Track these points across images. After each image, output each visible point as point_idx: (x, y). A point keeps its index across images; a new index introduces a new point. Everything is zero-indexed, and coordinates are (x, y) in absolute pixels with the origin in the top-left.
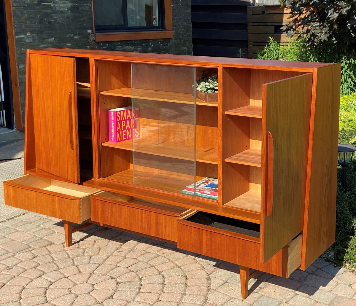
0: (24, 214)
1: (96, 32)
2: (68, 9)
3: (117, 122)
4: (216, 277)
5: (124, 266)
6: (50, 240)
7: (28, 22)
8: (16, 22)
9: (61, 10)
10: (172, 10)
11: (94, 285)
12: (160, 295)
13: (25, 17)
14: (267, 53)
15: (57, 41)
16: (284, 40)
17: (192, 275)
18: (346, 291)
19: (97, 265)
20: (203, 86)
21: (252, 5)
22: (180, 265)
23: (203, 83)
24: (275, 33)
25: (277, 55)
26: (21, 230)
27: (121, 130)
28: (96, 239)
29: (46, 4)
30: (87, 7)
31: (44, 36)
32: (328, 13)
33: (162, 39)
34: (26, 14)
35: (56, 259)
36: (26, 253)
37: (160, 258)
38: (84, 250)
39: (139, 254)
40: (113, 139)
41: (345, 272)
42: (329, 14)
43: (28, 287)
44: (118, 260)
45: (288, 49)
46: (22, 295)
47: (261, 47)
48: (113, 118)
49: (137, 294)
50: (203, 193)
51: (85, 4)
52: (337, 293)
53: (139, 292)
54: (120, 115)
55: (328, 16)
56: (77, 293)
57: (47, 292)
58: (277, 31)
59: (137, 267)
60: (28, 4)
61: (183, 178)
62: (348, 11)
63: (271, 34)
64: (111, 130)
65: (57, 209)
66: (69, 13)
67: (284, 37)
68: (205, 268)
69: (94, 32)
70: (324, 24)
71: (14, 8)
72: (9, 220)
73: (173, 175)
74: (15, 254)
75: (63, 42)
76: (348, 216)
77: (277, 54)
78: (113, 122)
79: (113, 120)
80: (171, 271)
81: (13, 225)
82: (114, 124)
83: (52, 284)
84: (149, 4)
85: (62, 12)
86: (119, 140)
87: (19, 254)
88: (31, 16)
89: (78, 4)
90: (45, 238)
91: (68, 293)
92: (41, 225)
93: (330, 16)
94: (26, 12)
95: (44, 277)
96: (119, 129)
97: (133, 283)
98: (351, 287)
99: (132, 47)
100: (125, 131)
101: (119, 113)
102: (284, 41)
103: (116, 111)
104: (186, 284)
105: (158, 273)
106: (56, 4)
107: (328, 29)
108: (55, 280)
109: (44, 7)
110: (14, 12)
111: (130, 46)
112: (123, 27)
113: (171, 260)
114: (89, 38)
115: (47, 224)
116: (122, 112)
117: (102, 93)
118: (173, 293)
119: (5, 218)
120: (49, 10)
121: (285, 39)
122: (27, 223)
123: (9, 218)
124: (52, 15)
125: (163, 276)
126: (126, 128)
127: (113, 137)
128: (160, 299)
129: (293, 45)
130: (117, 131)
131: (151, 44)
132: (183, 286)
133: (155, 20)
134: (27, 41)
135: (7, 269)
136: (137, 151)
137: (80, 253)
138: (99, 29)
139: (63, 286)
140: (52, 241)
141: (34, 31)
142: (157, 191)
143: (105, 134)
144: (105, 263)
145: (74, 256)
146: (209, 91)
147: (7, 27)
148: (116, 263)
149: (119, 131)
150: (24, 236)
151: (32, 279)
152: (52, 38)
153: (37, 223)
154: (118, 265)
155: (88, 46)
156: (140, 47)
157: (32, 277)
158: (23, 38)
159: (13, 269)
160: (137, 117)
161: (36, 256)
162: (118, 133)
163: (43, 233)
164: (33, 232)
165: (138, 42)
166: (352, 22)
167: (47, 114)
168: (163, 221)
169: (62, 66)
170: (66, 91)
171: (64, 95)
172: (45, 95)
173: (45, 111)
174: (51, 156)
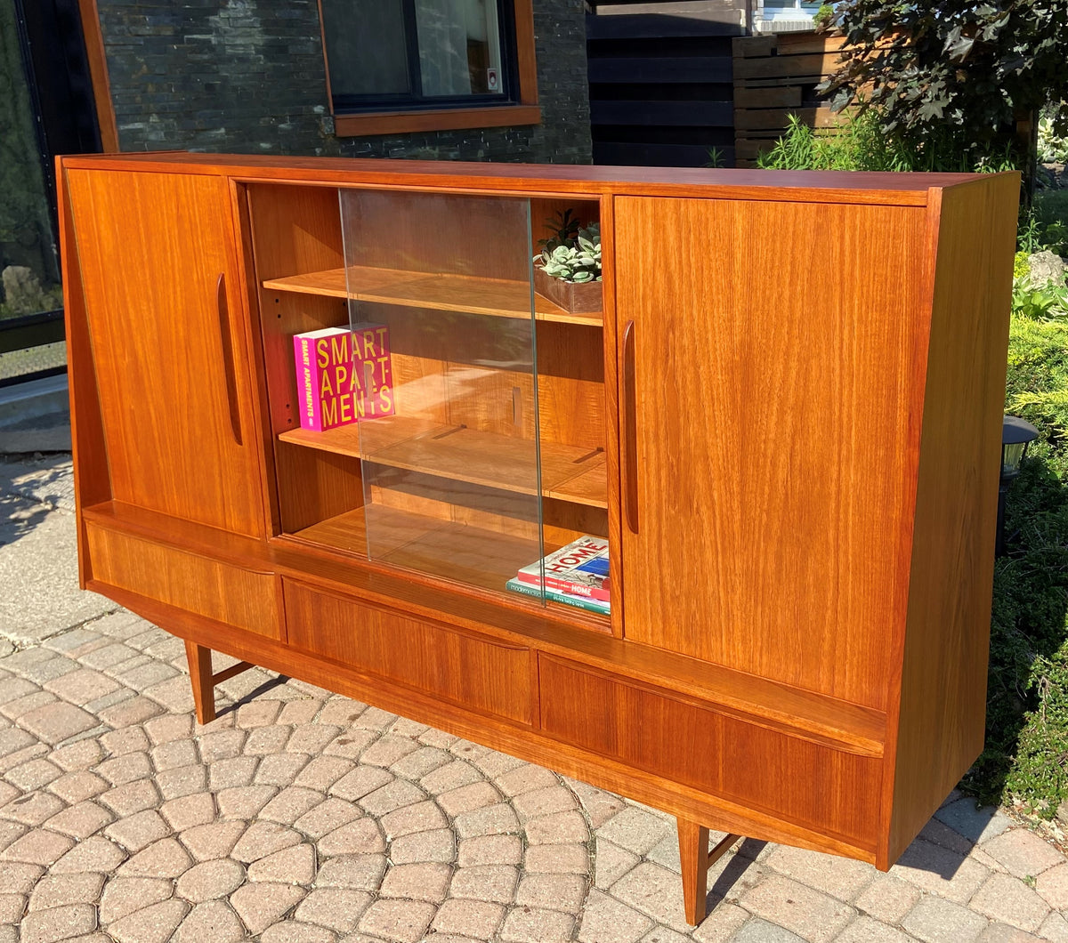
0: (111, 613)
1: (335, 113)
2: (258, 52)
3: (320, 371)
4: (613, 840)
5: (347, 796)
6: (159, 700)
7: (151, 88)
8: (117, 86)
9: (239, 54)
10: (537, 50)
11: (249, 864)
12: (437, 907)
13: (140, 74)
14: (781, 156)
15: (232, 137)
16: (826, 121)
17: (543, 831)
18: (1017, 906)
19: (272, 791)
20: (558, 261)
21: (743, 32)
22: (509, 793)
23: (560, 252)
24: (802, 103)
25: (807, 163)
26: (90, 665)
27: (335, 394)
28: (287, 697)
29: (195, 36)
30: (308, 44)
31: (197, 123)
32: (945, 40)
33: (511, 127)
34: (145, 66)
35: (159, 768)
36: (82, 746)
37: (457, 765)
38: (247, 734)
39: (398, 753)
40: (311, 422)
41: (1011, 828)
42: (948, 44)
43: (57, 871)
44: (335, 773)
45: (835, 143)
46: (32, 900)
47: (768, 142)
48: (306, 360)
49: (369, 905)
50: (568, 591)
51: (304, 38)
52: (989, 911)
53: (375, 897)
54: (329, 351)
55: (946, 49)
56: (190, 898)
57: (106, 892)
58: (809, 100)
59: (383, 801)
60: (148, 37)
61: (519, 534)
62: (1000, 32)
63: (792, 109)
64: (305, 394)
66: (262, 63)
67: (826, 115)
68: (584, 805)
69: (332, 112)
70: (933, 72)
71: (108, 48)
72: (67, 630)
73: (493, 523)
74: (51, 747)
75: (251, 140)
76: (1017, 651)
77: (808, 160)
78: (307, 370)
79: (308, 364)
80: (482, 816)
81: (72, 649)
82: (311, 378)
83: (128, 859)
84: (477, 34)
85: (243, 59)
86: (330, 424)
87: (63, 746)
88: (157, 71)
89: (285, 37)
90: (149, 695)
91: (164, 895)
92: (148, 651)
93: (951, 48)
94: (142, 60)
95: (110, 832)
96: (327, 393)
97: (361, 862)
98: (1034, 889)
99: (434, 149)
100: (347, 396)
101: (326, 345)
102: (825, 124)
103: (314, 338)
104: (519, 867)
105: (441, 824)
106: (224, 37)
107: (943, 84)
108: (140, 846)
109: (189, 46)
110: (110, 61)
111: (428, 148)
112: (411, 98)
113: (487, 773)
114: (318, 127)
115: (163, 646)
116: (334, 340)
117: (267, 285)
118: (475, 901)
119: (58, 626)
120: (206, 53)
121: (830, 120)
122: (113, 641)
123: (69, 626)
124: (215, 67)
125: (455, 833)
126: (351, 389)
127: (311, 414)
128: (434, 926)
129: (850, 135)
130: (323, 399)
131: (485, 142)
132: (511, 874)
133: (493, 78)
134: (152, 137)
135: (15, 803)
136: (373, 459)
137: (232, 746)
138: (344, 103)
139: (157, 870)
140: (165, 703)
141: (168, 111)
142: (433, 582)
143: (288, 406)
144: (297, 782)
145: (213, 757)
146: (578, 275)
147: (95, 102)
148: (328, 784)
149: (328, 398)
150: (93, 686)
151: (77, 839)
152: (218, 129)
153: (137, 643)
154: (332, 790)
155: (317, 150)
156: (453, 151)
157: (77, 834)
158: (141, 130)
159: (33, 800)
160: (383, 353)
161: (108, 754)
162: (324, 402)
163: (147, 675)
164: (122, 673)
165: (451, 135)
166: (1012, 62)
167: (139, 345)
168: (483, 659)
169: (183, 198)
170: (202, 274)
171: (197, 287)
172: (126, 289)
173: (131, 336)
174: (161, 463)
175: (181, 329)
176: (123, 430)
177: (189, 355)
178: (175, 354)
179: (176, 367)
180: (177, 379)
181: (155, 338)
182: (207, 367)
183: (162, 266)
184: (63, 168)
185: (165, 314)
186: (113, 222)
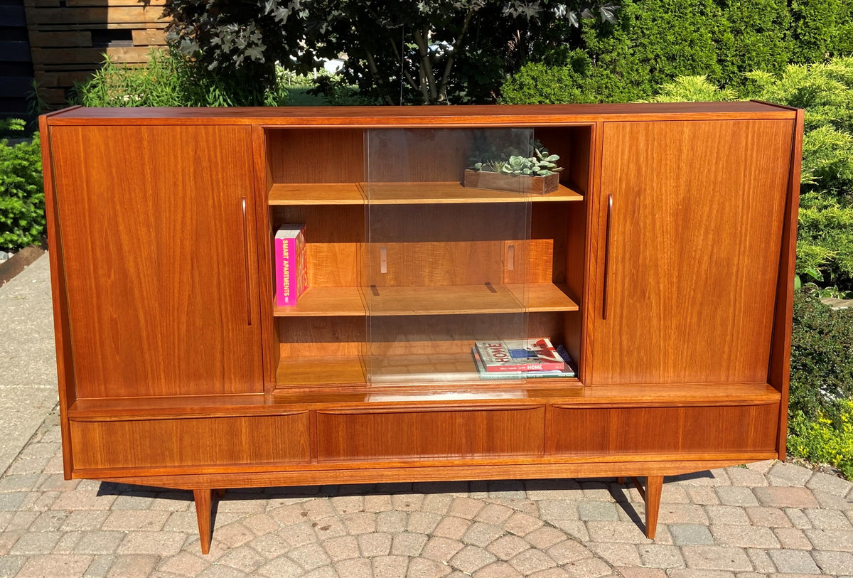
3: (296, 261)
16: (116, 58)
24: (93, 45)
64: (283, 280)
67: (115, 54)
78: (286, 262)
79: (287, 257)
102: (115, 61)
104: (535, 548)
121: (119, 57)
127: (287, 294)
132: (538, 552)
150: (66, 564)
153: (46, 527)
167: (132, 263)
168: (506, 422)
169: (203, 144)
170: (219, 200)
171: (211, 210)
172: (120, 220)
173: (121, 258)
174: (147, 357)
175: (187, 243)
176: (98, 337)
177: (195, 265)
178: (177, 266)
179: (177, 275)
180: (177, 285)
181: (154, 256)
182: (216, 271)
183: (170, 197)
184: (48, 126)
185: (169, 234)
186: (110, 166)
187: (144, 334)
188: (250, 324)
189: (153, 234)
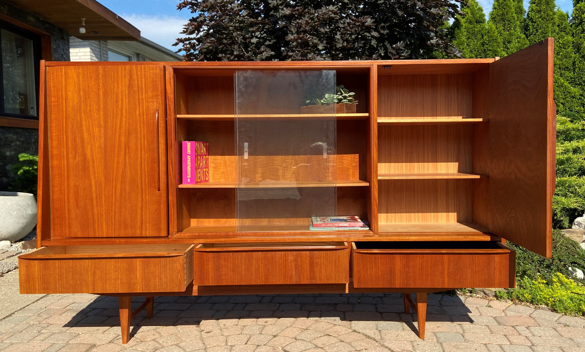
5: (240, 344)
37: (270, 326)
39: (239, 330)
40: (189, 180)
48: (189, 152)
54: (197, 148)
64: (187, 168)
65: (138, 277)
78: (189, 157)
79: (190, 154)
82: (191, 160)
100: (199, 170)
116: (198, 144)
117: (179, 116)
126: (200, 167)
127: (189, 176)
133: (32, 109)
143: (178, 173)
148: (224, 343)
154: (229, 344)
160: (207, 154)
165: (21, 130)
167: (89, 150)
168: (322, 259)
169: (135, 77)
170: (143, 111)
171: (138, 117)
172: (84, 123)
173: (83, 147)
174: (95, 211)
175: (123, 139)
176: (66, 198)
177: (127, 151)
178: (116, 152)
179: (116, 158)
180: (115, 164)
181: (103, 146)
182: (139, 155)
183: (113, 109)
184: (45, 66)
185: (112, 133)
186: (79, 90)
187: (94, 196)
188: (159, 190)
189: (103, 132)
